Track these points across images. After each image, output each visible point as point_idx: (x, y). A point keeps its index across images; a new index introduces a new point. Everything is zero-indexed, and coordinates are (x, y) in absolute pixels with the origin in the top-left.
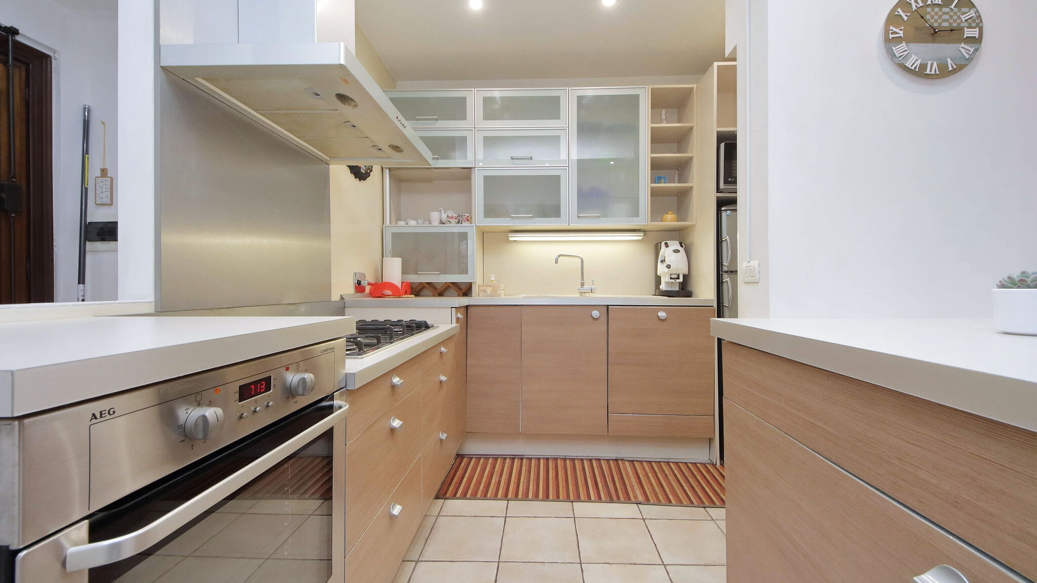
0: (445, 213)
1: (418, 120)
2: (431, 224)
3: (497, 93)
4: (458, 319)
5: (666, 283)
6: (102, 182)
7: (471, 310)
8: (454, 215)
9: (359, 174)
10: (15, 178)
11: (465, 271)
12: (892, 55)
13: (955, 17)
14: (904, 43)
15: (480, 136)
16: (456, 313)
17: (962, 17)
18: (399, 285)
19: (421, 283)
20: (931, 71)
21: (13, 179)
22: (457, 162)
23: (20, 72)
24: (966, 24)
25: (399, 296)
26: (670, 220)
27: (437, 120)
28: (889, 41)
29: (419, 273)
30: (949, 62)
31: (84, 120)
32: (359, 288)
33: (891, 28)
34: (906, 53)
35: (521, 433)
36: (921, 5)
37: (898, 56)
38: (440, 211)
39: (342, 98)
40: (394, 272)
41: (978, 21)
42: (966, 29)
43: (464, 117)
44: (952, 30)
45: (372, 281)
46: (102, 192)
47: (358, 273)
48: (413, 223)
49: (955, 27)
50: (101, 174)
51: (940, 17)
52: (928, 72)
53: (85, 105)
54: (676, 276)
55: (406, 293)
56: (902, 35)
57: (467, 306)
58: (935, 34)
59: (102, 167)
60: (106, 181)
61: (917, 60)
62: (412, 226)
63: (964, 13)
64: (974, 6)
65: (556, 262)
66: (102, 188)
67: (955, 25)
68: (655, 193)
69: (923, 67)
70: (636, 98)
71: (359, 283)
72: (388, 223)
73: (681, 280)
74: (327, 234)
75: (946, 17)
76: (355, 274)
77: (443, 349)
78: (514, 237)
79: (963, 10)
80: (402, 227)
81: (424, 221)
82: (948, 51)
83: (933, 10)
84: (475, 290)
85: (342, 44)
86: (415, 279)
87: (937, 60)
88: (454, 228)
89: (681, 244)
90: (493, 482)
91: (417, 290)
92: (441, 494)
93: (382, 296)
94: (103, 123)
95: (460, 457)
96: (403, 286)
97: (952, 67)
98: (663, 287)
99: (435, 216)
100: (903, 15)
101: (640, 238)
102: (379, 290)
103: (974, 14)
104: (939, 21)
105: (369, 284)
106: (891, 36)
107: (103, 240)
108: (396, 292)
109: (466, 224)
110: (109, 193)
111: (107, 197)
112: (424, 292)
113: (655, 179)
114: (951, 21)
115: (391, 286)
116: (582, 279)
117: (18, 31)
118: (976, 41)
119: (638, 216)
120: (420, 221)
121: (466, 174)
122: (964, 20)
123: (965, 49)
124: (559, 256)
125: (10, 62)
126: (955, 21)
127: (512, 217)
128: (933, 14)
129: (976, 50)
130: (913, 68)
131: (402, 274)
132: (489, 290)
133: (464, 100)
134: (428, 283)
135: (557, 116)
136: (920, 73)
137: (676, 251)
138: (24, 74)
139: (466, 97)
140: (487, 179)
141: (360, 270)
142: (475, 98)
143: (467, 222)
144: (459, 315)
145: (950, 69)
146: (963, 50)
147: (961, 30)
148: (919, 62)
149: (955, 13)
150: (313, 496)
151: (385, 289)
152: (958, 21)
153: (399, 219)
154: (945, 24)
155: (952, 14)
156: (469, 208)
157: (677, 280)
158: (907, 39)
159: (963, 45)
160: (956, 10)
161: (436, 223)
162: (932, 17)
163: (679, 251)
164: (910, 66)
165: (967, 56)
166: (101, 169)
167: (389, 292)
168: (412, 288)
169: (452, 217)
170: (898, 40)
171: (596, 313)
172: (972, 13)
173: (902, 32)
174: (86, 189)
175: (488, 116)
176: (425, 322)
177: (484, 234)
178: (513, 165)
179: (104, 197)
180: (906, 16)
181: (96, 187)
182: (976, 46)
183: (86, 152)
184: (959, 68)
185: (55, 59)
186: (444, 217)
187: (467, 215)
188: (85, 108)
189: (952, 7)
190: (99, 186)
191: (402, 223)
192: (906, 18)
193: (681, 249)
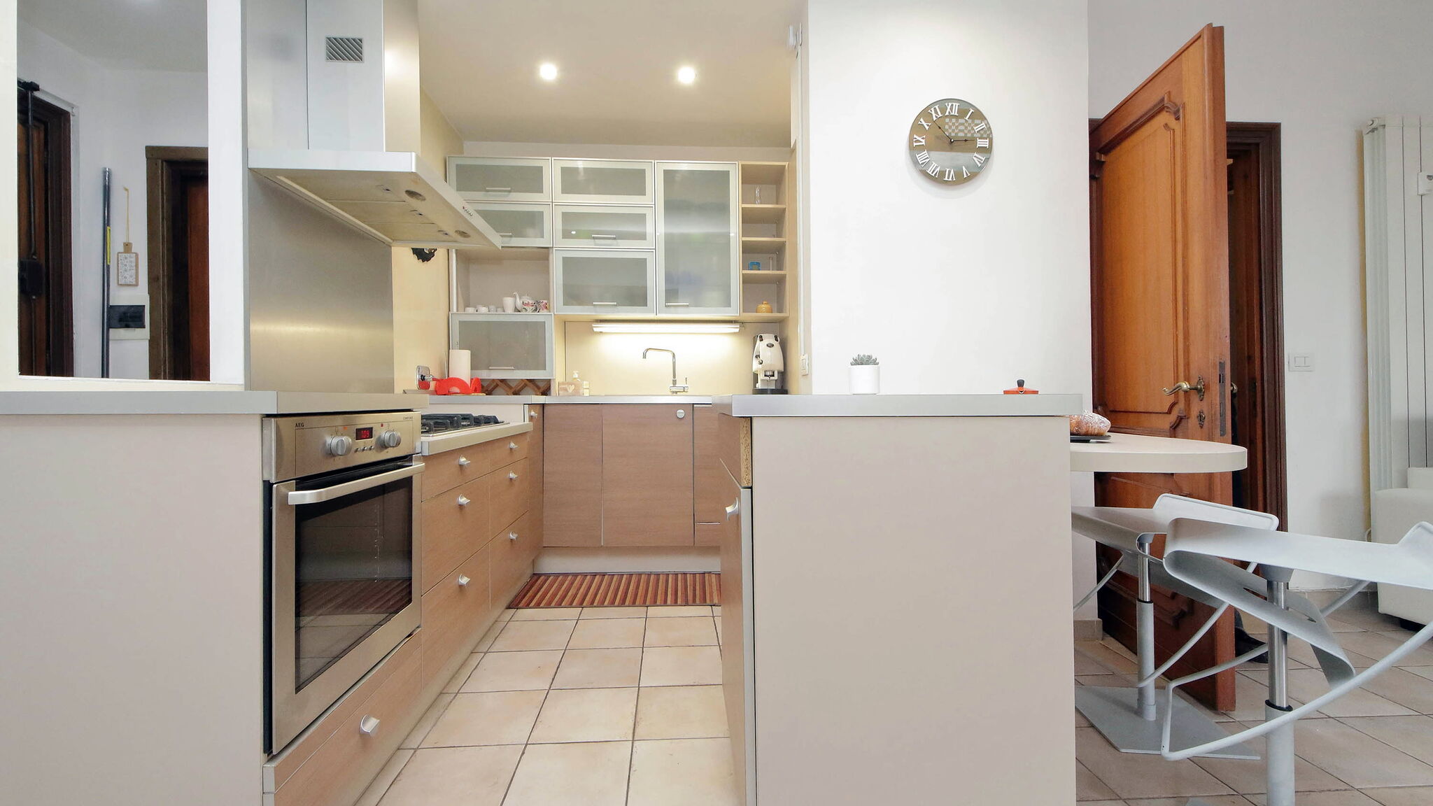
0: (520, 298)
1: (488, 191)
2: (504, 311)
3: (580, 163)
4: (531, 418)
5: (762, 380)
6: (126, 258)
7: (546, 408)
8: (530, 302)
9: (423, 255)
10: (35, 256)
11: (542, 366)
12: (915, 162)
13: (969, 128)
14: (926, 152)
15: (558, 212)
16: (529, 411)
17: (975, 128)
18: (468, 381)
19: (493, 380)
20: (948, 178)
21: (34, 257)
22: (532, 242)
23: (39, 133)
24: (979, 135)
25: (468, 393)
26: (764, 311)
27: (510, 191)
28: (913, 149)
29: (490, 368)
30: (964, 169)
31: (105, 186)
32: (423, 383)
33: (915, 136)
34: (927, 160)
35: (602, 546)
36: (941, 115)
37: (920, 163)
38: (515, 296)
39: (411, 194)
40: (462, 366)
41: (988, 133)
42: (978, 140)
43: (540, 190)
44: (966, 140)
45: (437, 377)
46: (126, 271)
47: (422, 367)
48: (483, 310)
49: (969, 137)
50: (125, 249)
51: (957, 127)
52: (946, 179)
53: (106, 169)
54: (771, 374)
55: (476, 391)
56: (924, 143)
57: (543, 404)
58: (952, 144)
59: (125, 241)
60: (130, 257)
61: (937, 167)
62: (482, 313)
63: (977, 125)
64: (985, 119)
65: (645, 357)
66: (126, 265)
67: (969, 135)
68: (746, 280)
69: (942, 173)
70: (725, 175)
71: (423, 378)
72: (455, 310)
73: (776, 377)
74: (389, 323)
75: (962, 128)
76: (419, 368)
77: (512, 445)
78: (598, 328)
79: (977, 121)
80: (471, 314)
81: (497, 308)
82: (963, 159)
83: (950, 121)
84: (555, 388)
85: (414, 154)
86: (485, 375)
87: (954, 168)
88: (529, 316)
89: (776, 337)
90: (570, 594)
91: (487, 388)
92: (514, 605)
93: (449, 393)
94: (126, 190)
95: (536, 576)
96: (473, 382)
97: (967, 174)
98: (759, 386)
99: (509, 302)
100: (925, 124)
101: (737, 330)
102: (445, 386)
103: (985, 126)
104: (956, 131)
105: (434, 379)
106: (915, 144)
107: (127, 326)
108: (465, 389)
109: (545, 312)
110: (134, 271)
111: (131, 276)
112: (498, 390)
113: (747, 264)
114: (966, 131)
115: (458, 382)
116: (674, 376)
117: (38, 86)
118: (988, 151)
119: (729, 305)
120: (492, 307)
121: (543, 255)
122: (976, 131)
123: (977, 158)
124: (647, 350)
125: (30, 122)
126: (969, 131)
127: (595, 305)
128: (951, 124)
129: (987, 160)
130: (933, 175)
131: (471, 369)
132: (571, 389)
133: (540, 169)
134: (502, 381)
135: (642, 192)
136: (938, 179)
137: (771, 346)
138: (42, 135)
139: (542, 167)
140: (566, 261)
141: (424, 363)
142: (553, 168)
143: (545, 310)
144: (533, 413)
145: (965, 176)
146: (975, 158)
147: (974, 140)
148: (938, 169)
149: (969, 124)
150: (377, 611)
151: (453, 386)
152: (972, 132)
153: (467, 305)
154: (961, 134)
155: (966, 124)
156: (547, 293)
157: (772, 378)
158: (928, 148)
159: (975, 154)
160: (970, 121)
161: (510, 310)
162: (950, 127)
163: (773, 345)
164: (930, 173)
165: (979, 165)
166: (124, 243)
167: (456, 389)
168: (483, 387)
169: (528, 304)
170: (921, 148)
171: (681, 413)
172: (983, 125)
173: (923, 141)
174: (108, 267)
175: (566, 189)
176: (495, 417)
177: (566, 325)
178: (595, 245)
179: (128, 276)
180: (928, 125)
181: (118, 264)
182: (987, 155)
183: (106, 222)
184: (973, 175)
185: (73, 116)
186: (519, 303)
187: (546, 301)
188: (105, 172)
189: (967, 118)
190: (122, 263)
191: (470, 310)
192: (927, 128)
193: (776, 344)
